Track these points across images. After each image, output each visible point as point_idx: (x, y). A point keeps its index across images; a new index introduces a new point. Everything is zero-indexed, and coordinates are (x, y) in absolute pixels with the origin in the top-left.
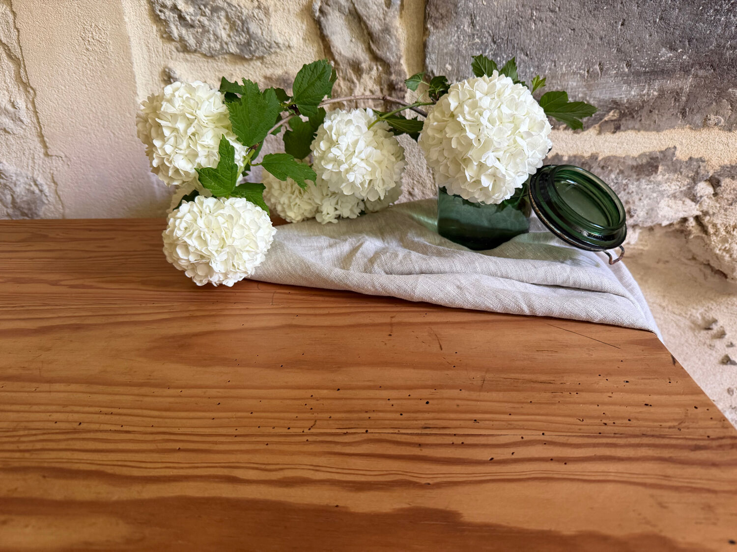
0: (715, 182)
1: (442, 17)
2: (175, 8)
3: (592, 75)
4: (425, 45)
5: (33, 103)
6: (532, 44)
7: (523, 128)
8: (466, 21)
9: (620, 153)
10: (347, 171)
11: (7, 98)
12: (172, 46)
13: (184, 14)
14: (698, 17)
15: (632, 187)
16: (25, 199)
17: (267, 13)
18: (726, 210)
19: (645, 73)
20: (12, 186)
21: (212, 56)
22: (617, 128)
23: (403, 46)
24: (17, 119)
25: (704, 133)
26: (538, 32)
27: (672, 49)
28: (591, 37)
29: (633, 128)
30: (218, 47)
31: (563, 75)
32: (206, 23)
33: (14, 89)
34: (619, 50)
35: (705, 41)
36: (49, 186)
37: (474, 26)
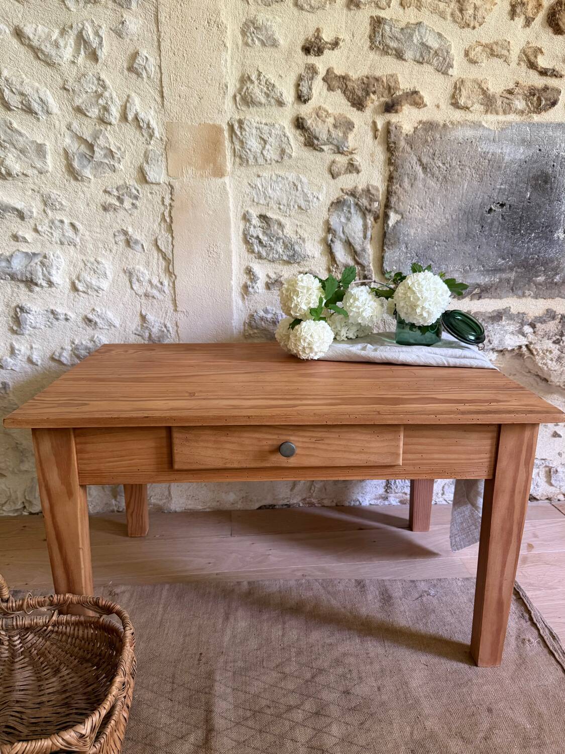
0: (533, 326)
1: (392, 244)
2: (258, 237)
3: (466, 271)
4: (383, 257)
5: (174, 283)
6: (436, 257)
7: (439, 293)
8: (404, 246)
9: (482, 310)
10: (362, 311)
11: (158, 280)
12: (253, 256)
13: (262, 240)
14: (514, 245)
15: (490, 328)
16: (157, 335)
17: (304, 241)
18: (541, 341)
19: (492, 270)
20: (151, 328)
21: (273, 261)
22: (480, 298)
23: (371, 258)
24: (161, 291)
25: (524, 300)
26: (439, 251)
27: (504, 259)
28: (464, 253)
29: (488, 297)
30: (277, 256)
31: (451, 271)
32: (273, 245)
33: (162, 276)
34: (478, 260)
35: (518, 255)
36: (173, 328)
37: (407, 248)
